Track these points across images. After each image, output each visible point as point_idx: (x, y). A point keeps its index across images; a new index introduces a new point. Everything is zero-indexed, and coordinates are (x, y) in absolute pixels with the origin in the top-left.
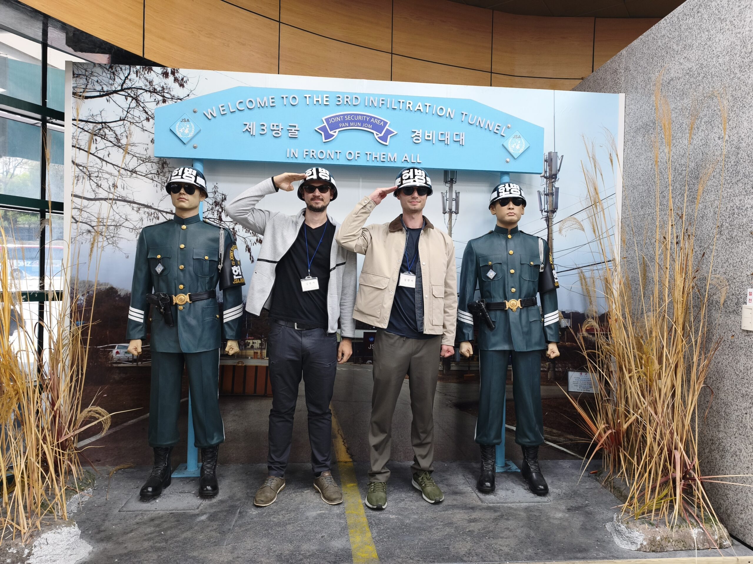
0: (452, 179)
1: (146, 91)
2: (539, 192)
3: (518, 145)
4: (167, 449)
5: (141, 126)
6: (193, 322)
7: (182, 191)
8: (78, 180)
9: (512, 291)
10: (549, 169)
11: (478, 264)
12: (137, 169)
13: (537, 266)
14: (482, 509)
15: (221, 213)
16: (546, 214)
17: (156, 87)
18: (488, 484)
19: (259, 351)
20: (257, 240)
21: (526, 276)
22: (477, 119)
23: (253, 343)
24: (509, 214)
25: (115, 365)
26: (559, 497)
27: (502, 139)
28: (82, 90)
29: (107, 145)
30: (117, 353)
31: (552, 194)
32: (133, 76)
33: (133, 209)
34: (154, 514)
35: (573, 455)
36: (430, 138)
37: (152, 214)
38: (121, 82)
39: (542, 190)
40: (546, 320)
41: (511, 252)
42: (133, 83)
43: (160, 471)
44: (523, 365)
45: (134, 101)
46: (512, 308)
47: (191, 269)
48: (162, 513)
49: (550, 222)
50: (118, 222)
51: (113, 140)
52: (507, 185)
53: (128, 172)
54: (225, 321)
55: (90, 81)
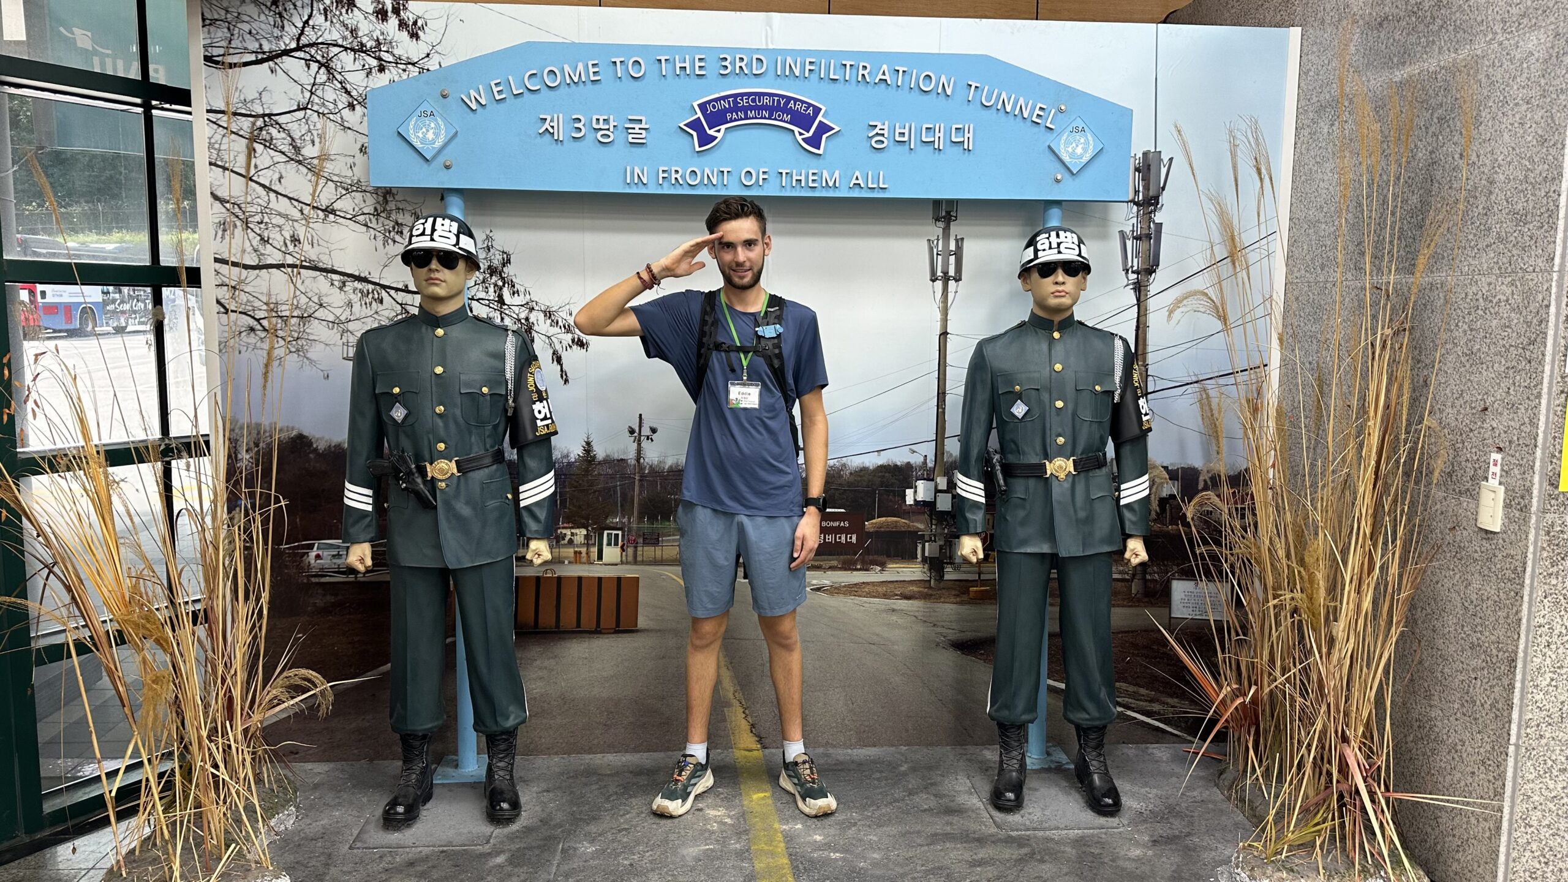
0: (948, 213)
1: (346, 49)
2: (1122, 233)
3: (1080, 146)
4: (424, 737)
5: (339, 120)
6: (465, 511)
7: (434, 264)
8: (224, 230)
9: (1059, 443)
10: (1144, 187)
11: (994, 389)
12: (336, 206)
13: (1111, 393)
14: (995, 841)
15: (501, 289)
16: (1135, 276)
17: (365, 40)
18: (1010, 795)
19: (584, 550)
20: (573, 340)
21: (1086, 415)
22: (999, 95)
23: (572, 534)
24: (1056, 294)
25: (314, 580)
26: (1140, 818)
27: (1049, 134)
28: (221, 51)
29: (276, 159)
30: (318, 557)
31: (1149, 237)
32: (318, 19)
33: (332, 284)
34: (412, 854)
35: (1176, 735)
36: (906, 139)
37: (368, 293)
38: (295, 32)
39: (1128, 229)
40: (1123, 494)
41: (1058, 367)
42: (320, 33)
43: (414, 776)
44: (1077, 580)
45: (323, 70)
46: (1057, 474)
47: (458, 412)
48: (426, 851)
49: (1142, 293)
50: (305, 310)
51: (285, 149)
52: (1053, 234)
53: (319, 212)
54: (523, 504)
55: (236, 31)
